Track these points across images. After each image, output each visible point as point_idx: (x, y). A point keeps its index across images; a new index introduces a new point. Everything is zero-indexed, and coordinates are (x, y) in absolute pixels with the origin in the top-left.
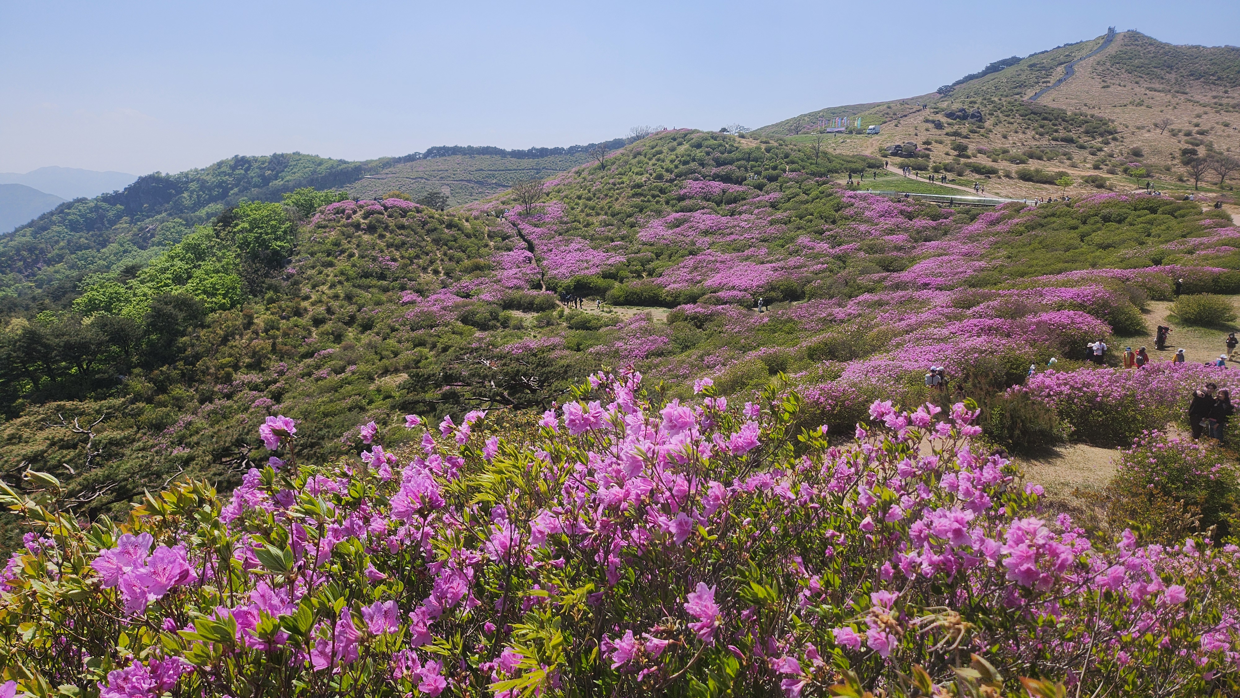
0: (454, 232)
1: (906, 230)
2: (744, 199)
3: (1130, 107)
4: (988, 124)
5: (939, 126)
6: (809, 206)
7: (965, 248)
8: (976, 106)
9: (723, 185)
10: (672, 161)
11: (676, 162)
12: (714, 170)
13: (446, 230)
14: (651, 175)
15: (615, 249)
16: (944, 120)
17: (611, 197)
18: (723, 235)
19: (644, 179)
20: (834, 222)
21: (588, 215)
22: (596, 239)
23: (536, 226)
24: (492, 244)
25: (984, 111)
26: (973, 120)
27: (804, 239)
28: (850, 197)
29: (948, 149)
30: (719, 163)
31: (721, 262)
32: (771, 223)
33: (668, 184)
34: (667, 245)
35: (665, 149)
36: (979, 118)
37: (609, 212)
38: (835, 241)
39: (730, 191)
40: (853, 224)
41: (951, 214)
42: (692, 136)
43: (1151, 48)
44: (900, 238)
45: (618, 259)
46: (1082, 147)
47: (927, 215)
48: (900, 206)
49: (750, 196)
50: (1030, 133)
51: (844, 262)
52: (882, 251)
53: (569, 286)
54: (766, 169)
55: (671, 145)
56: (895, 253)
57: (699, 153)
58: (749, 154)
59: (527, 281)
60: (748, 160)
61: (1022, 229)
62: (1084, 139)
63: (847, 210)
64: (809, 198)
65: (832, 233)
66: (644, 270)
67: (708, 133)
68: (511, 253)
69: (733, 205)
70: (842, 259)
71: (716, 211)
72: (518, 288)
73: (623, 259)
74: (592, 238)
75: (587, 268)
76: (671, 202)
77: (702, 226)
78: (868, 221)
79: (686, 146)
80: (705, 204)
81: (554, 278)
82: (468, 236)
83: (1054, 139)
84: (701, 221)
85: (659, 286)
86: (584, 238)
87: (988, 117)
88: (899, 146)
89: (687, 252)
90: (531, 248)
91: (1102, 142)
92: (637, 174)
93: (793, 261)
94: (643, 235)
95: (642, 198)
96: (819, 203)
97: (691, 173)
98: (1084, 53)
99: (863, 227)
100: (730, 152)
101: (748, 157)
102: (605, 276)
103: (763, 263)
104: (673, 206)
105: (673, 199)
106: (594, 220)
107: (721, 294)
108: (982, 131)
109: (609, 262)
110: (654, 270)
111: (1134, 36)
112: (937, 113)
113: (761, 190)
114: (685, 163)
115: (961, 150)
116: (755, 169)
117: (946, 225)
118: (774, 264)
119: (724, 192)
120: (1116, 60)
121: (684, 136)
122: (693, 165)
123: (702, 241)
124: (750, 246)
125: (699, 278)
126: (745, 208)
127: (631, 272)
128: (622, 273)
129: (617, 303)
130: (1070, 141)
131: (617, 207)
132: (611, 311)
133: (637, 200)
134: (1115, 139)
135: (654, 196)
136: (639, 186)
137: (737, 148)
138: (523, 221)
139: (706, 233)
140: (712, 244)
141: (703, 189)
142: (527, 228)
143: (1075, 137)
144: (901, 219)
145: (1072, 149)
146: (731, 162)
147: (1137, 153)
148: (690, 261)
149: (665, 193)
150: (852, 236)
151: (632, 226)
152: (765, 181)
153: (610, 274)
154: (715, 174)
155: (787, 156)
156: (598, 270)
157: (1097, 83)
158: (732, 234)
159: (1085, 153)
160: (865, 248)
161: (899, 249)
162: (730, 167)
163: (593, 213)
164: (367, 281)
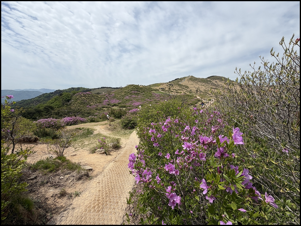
2: (140, 94)
3: (191, 85)
4: (174, 86)
5: (168, 86)
11: (131, 89)
19: (126, 91)
24: (103, 99)
26: (172, 85)
27: (146, 99)
31: (135, 102)
32: (143, 97)
33: (129, 91)
34: (128, 99)
35: (130, 87)
39: (138, 93)
40: (153, 97)
42: (134, 85)
43: (194, 78)
45: (121, 101)
48: (159, 95)
50: (179, 87)
51: (151, 102)
53: (113, 105)
54: (143, 90)
57: (134, 87)
58: (141, 88)
59: (107, 104)
62: (185, 88)
63: (153, 95)
64: (148, 94)
65: (150, 98)
66: (124, 103)
67: (136, 85)
68: (105, 100)
72: (105, 105)
74: (118, 98)
75: (116, 102)
78: (155, 97)
80: (134, 94)
81: (111, 104)
83: (181, 88)
84: (133, 96)
85: (126, 105)
88: (162, 88)
89: (130, 100)
90: (109, 99)
91: (187, 89)
93: (144, 102)
97: (133, 90)
98: (186, 78)
103: (140, 102)
105: (130, 93)
106: (118, 96)
110: (126, 103)
112: (168, 84)
113: (142, 93)
115: (169, 89)
116: (141, 90)
118: (142, 102)
120: (190, 79)
121: (132, 85)
123: (133, 99)
124: (139, 100)
125: (131, 104)
127: (122, 103)
131: (122, 94)
133: (125, 93)
134: (189, 88)
135: (127, 93)
137: (139, 87)
138: (108, 96)
141: (134, 92)
144: (159, 97)
145: (183, 89)
147: (191, 90)
150: (153, 99)
151: (124, 97)
154: (136, 90)
155: (146, 88)
156: (118, 103)
157: (188, 82)
158: (137, 98)
159: (185, 90)
162: (138, 89)
164: (82, 104)
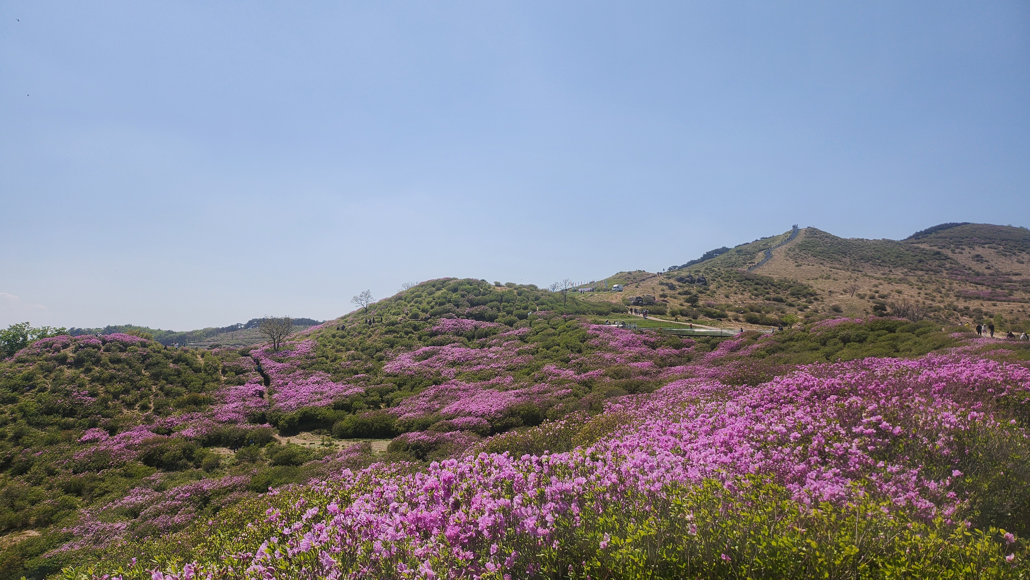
0: (181, 366)
1: (651, 358)
2: (495, 334)
3: (820, 280)
4: (711, 287)
5: (672, 287)
6: (555, 338)
7: (711, 371)
8: (701, 274)
9: (475, 322)
10: (429, 303)
11: (433, 303)
12: (468, 310)
13: (171, 365)
14: (407, 314)
15: (356, 381)
16: (676, 283)
17: (364, 334)
18: (470, 365)
19: (400, 318)
20: (580, 351)
21: (337, 351)
22: (340, 372)
23: (279, 361)
24: (223, 378)
25: (708, 277)
26: (699, 284)
27: (550, 367)
28: (595, 329)
29: (682, 301)
30: (473, 304)
31: (464, 390)
32: (519, 354)
33: (422, 322)
34: (412, 376)
35: (424, 294)
36: (703, 282)
37: (360, 347)
38: (580, 368)
39: (482, 327)
40: (598, 353)
41: (692, 344)
42: (450, 282)
43: (826, 240)
44: (645, 365)
45: (356, 390)
46: (791, 305)
47: (670, 344)
48: (643, 337)
49: (500, 331)
50: (747, 295)
51: (590, 388)
52: (628, 376)
53: (292, 419)
54: (517, 309)
55: (429, 290)
56: (641, 377)
57: (454, 296)
58: (502, 296)
59: (247, 415)
60: (501, 301)
61: (763, 353)
62: (791, 300)
63: (593, 341)
64: (557, 332)
65: (577, 361)
66: (383, 401)
67: (465, 280)
68: (242, 387)
69: (484, 339)
70: (588, 385)
71: (466, 345)
72: (235, 422)
73: (362, 390)
74: (336, 371)
75: (319, 400)
76: (423, 338)
77: (450, 358)
78: (613, 350)
79: (444, 290)
80: (456, 338)
81: (279, 410)
82: (197, 370)
83: (767, 299)
84: (450, 353)
85: (393, 416)
86: (328, 371)
87: (711, 282)
88: (639, 298)
89: (431, 382)
90: (267, 381)
91: (806, 302)
92: (394, 314)
93: (536, 387)
94: (388, 367)
95: (395, 334)
96: (565, 336)
97: (446, 313)
98: (777, 242)
99: (608, 356)
100: (484, 294)
101: (501, 299)
102: (337, 407)
103: (507, 390)
104: (425, 341)
105: (426, 335)
106: (344, 355)
107: (455, 421)
108: (708, 292)
109: (346, 393)
110: (392, 399)
111: (812, 232)
112: (670, 278)
113: (511, 326)
114: (441, 304)
116: (507, 309)
117: (688, 353)
118: (517, 391)
119: (476, 328)
121: (444, 282)
122: (448, 306)
124: (496, 375)
125: (437, 407)
126: (494, 341)
127: (366, 403)
128: (356, 404)
129: (344, 435)
130: (781, 300)
131: (368, 342)
132: (331, 444)
134: (816, 299)
135: (407, 333)
136: (393, 324)
137: (491, 291)
138: (267, 357)
139: (453, 364)
140: (457, 375)
141: (456, 325)
142: (267, 363)
143: (784, 298)
144: (644, 348)
145: (783, 306)
146: (485, 303)
147: (837, 309)
148: (432, 391)
149: (419, 330)
150: (598, 363)
151: (380, 359)
152: (516, 318)
153: (343, 405)
154: (468, 313)
155: (537, 299)
156: (331, 401)
157: (791, 263)
158: (479, 364)
160: (611, 373)
161: (646, 374)
162: (483, 307)
163: (344, 349)
